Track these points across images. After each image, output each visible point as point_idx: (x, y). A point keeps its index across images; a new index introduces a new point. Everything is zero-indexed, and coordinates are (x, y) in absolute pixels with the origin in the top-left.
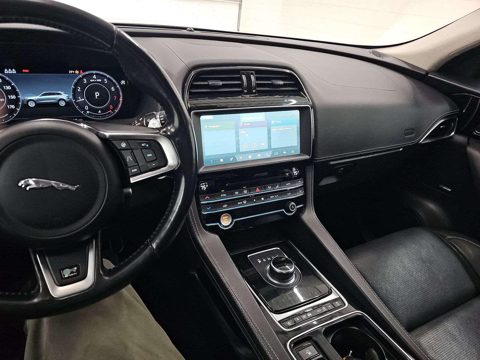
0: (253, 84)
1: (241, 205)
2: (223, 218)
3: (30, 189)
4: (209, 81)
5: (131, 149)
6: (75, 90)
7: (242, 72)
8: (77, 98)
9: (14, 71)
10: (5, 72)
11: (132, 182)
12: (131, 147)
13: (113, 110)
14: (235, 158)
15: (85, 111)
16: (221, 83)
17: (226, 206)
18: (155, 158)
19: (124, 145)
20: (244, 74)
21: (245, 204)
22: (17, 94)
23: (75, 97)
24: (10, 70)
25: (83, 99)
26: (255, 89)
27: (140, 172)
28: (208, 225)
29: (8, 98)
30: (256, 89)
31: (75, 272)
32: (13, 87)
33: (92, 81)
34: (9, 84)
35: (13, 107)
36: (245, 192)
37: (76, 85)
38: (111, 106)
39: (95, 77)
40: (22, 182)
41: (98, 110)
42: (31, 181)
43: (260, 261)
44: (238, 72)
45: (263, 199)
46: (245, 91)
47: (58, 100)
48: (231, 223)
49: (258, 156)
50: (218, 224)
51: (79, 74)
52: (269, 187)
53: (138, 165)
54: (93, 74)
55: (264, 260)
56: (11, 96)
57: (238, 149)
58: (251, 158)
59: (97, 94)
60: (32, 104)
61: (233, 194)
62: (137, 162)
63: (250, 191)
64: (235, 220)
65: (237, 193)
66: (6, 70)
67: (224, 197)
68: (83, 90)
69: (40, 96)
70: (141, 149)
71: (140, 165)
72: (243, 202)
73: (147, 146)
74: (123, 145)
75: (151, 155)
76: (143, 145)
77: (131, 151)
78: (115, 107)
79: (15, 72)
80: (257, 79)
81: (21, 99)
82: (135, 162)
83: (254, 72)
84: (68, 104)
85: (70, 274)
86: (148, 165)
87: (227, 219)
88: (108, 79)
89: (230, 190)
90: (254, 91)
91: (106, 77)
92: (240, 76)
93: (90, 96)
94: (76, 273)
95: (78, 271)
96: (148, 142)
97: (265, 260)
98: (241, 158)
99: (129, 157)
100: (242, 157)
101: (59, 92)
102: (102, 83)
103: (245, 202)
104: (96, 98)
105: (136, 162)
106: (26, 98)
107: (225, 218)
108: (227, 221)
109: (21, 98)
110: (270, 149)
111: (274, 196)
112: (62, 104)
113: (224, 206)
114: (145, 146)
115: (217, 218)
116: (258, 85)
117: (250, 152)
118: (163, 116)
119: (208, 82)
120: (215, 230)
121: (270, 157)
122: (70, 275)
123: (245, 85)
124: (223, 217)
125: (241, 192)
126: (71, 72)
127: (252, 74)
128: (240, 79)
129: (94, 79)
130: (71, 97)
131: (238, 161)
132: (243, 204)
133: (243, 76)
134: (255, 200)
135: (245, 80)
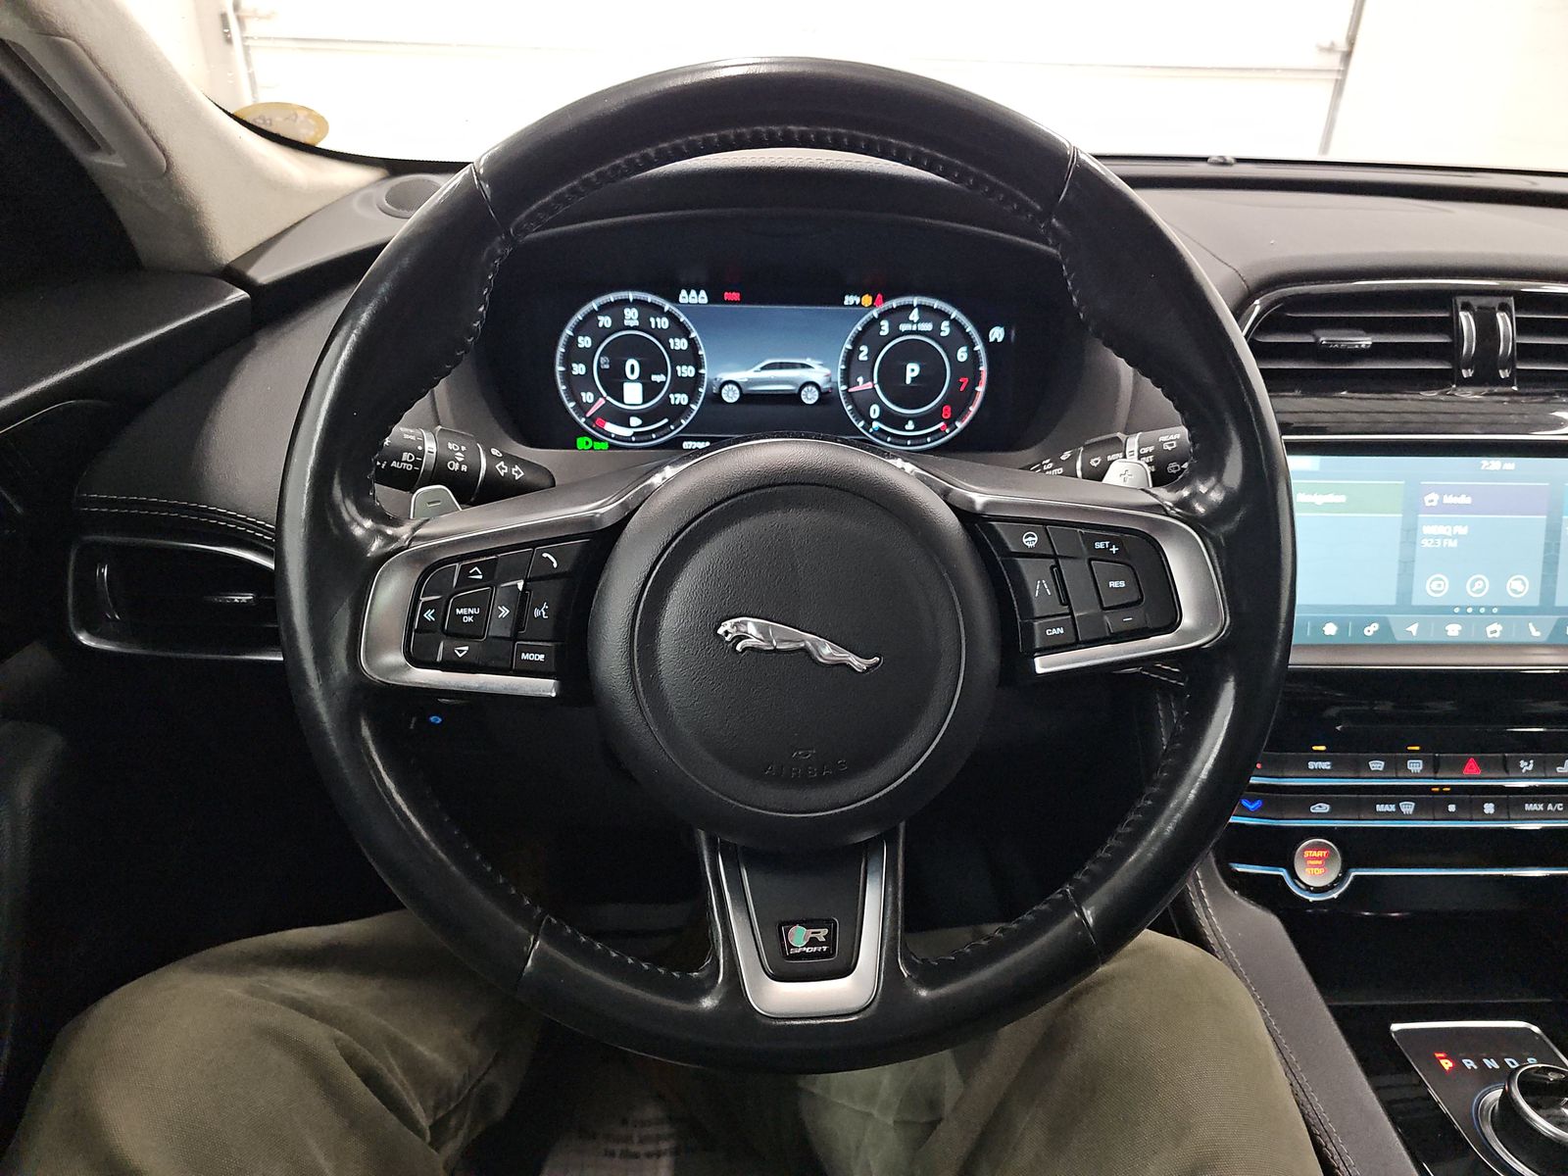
0: (1505, 347)
1: (1386, 817)
2: (1307, 854)
3: (744, 650)
4: (1318, 333)
5: (1055, 557)
6: (851, 356)
7: (1460, 300)
8: (852, 379)
9: (702, 298)
10: (681, 300)
11: (1039, 670)
12: (1054, 551)
13: (950, 423)
14: (1385, 627)
15: (869, 421)
16: (1365, 341)
17: (1325, 808)
18: (1136, 597)
19: (1030, 541)
20: (1466, 307)
21: (1406, 815)
22: (698, 363)
23: (847, 377)
24: (693, 293)
25: (869, 385)
26: (1509, 362)
27: (1074, 641)
28: (1241, 868)
29: (674, 372)
30: (1514, 366)
31: (822, 944)
32: (692, 343)
33: (903, 327)
34: (686, 333)
35: (682, 399)
36: (1415, 766)
37: (857, 342)
38: (947, 409)
39: (914, 315)
40: (727, 625)
41: (905, 419)
42: (751, 626)
43: (1450, 1064)
44: (1443, 299)
45: (1492, 811)
46: (1467, 373)
47: (800, 383)
48: (1339, 881)
49: (1489, 629)
50: (1283, 873)
51: (872, 306)
52: (1523, 763)
53: (1071, 613)
54: (910, 307)
55: (1469, 1064)
56: (684, 367)
57: (1405, 593)
58: (1456, 633)
59: (913, 370)
60: (731, 394)
61: (1359, 767)
62: (1068, 603)
63: (1434, 766)
64: (1354, 873)
65: (1377, 765)
66: (684, 293)
67: (1319, 773)
68: (873, 356)
69: (756, 371)
70: (1090, 560)
71: (1076, 615)
72: (1398, 807)
73: (1114, 549)
74: (1030, 539)
75: (1122, 584)
76: (1099, 545)
77: (1052, 562)
78: (959, 414)
79: (706, 301)
80: (1523, 327)
81: (706, 380)
82: (1061, 601)
83: (1511, 301)
84: (827, 397)
85: (806, 946)
86: (1106, 618)
87: (1320, 862)
88: (955, 323)
89: (1349, 749)
90: (1504, 374)
91: (946, 316)
92: (1447, 315)
93: (891, 376)
94: (825, 948)
95: (830, 939)
96: (1118, 535)
97: (1472, 1064)
98: (1414, 629)
99: (1041, 584)
100: (1416, 625)
101: (808, 361)
102: (934, 335)
103: (1408, 808)
104: (908, 381)
105: (1064, 605)
106: (719, 376)
107: (1315, 854)
108: (1320, 871)
109: (706, 376)
110: (1546, 606)
111: (1545, 807)
112: (810, 397)
113: (1316, 809)
114: (1106, 550)
115: (1281, 847)
116: (1525, 352)
117: (1457, 610)
118: (1151, 449)
119: (1314, 335)
120: (1271, 895)
121: (1544, 640)
122: (807, 950)
123: (1469, 349)
124: (1305, 849)
125: (1396, 766)
126: (849, 300)
127: (1504, 308)
128: (1451, 326)
129: (912, 322)
130: (838, 378)
131: (1400, 638)
132: (1399, 815)
133: (1462, 314)
134: (1452, 808)
135: (1470, 329)
